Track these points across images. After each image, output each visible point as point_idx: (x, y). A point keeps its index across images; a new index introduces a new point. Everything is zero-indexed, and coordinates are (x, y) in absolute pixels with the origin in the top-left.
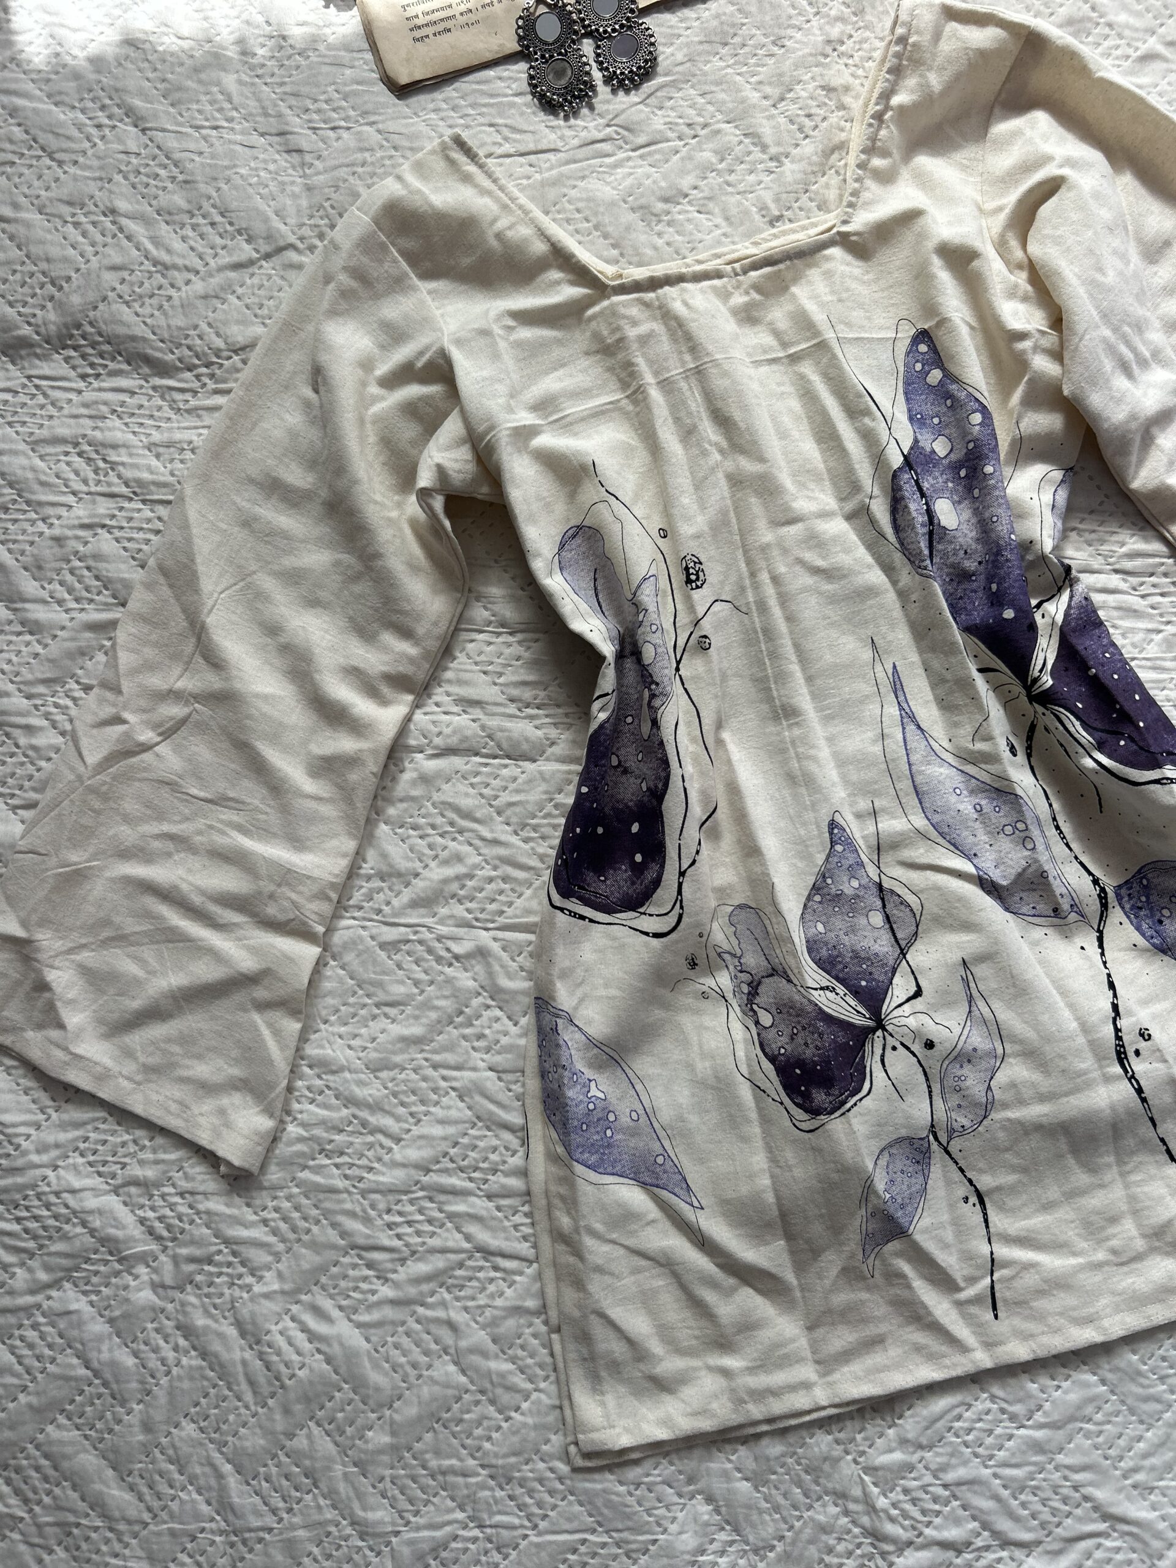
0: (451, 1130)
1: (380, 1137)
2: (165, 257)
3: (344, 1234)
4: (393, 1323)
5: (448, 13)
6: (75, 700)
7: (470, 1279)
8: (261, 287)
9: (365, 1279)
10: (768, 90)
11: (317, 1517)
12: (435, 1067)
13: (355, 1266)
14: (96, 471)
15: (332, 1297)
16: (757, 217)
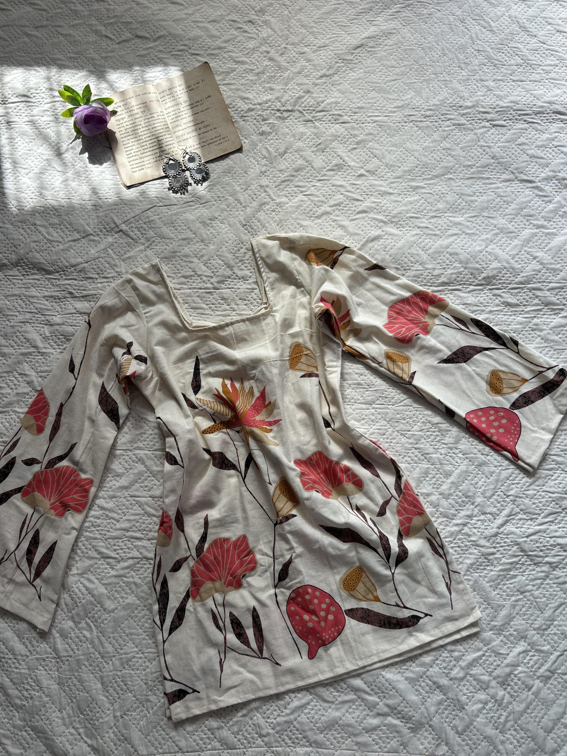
0: (137, 517)
1: (112, 520)
2: (51, 238)
3: (100, 553)
4: (115, 583)
5: (143, 163)
6: (16, 378)
7: (141, 568)
8: (81, 247)
9: (106, 568)
10: (243, 187)
11: (87, 651)
12: (131, 496)
13: (102, 564)
14: (26, 305)
15: (94, 575)
16: (239, 225)
